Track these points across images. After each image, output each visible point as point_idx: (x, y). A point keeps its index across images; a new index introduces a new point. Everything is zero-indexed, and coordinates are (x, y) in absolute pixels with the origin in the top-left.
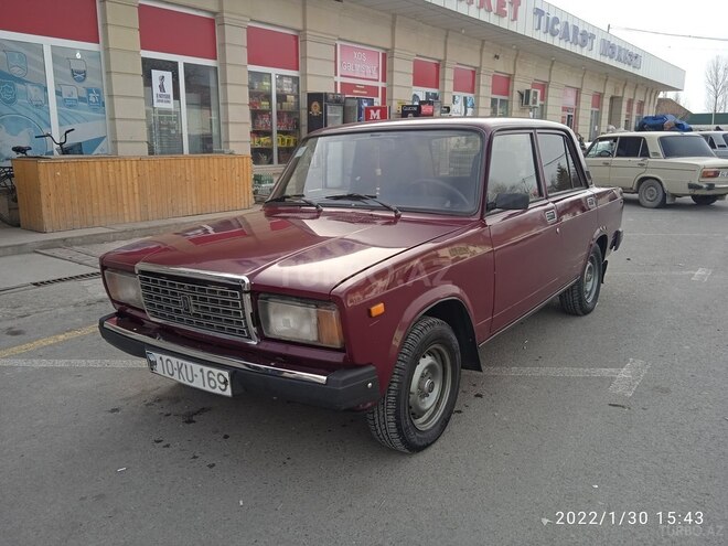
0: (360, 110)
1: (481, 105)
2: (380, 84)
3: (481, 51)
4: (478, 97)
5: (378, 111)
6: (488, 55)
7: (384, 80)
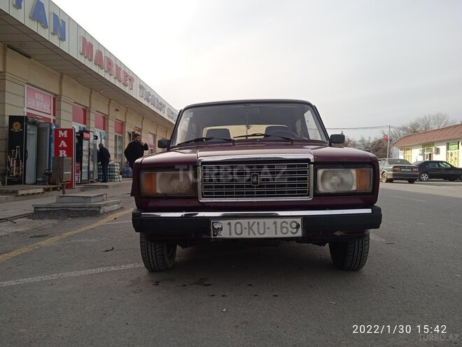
0: (51, 130)
1: (110, 138)
2: (52, 117)
3: (109, 105)
4: (107, 133)
5: (66, 132)
6: (112, 109)
7: (54, 115)
